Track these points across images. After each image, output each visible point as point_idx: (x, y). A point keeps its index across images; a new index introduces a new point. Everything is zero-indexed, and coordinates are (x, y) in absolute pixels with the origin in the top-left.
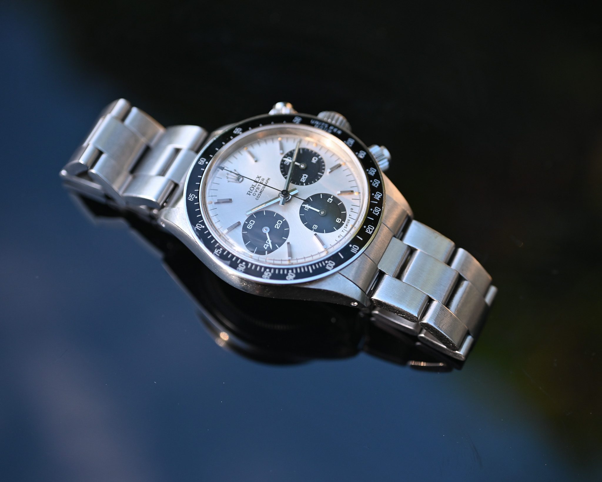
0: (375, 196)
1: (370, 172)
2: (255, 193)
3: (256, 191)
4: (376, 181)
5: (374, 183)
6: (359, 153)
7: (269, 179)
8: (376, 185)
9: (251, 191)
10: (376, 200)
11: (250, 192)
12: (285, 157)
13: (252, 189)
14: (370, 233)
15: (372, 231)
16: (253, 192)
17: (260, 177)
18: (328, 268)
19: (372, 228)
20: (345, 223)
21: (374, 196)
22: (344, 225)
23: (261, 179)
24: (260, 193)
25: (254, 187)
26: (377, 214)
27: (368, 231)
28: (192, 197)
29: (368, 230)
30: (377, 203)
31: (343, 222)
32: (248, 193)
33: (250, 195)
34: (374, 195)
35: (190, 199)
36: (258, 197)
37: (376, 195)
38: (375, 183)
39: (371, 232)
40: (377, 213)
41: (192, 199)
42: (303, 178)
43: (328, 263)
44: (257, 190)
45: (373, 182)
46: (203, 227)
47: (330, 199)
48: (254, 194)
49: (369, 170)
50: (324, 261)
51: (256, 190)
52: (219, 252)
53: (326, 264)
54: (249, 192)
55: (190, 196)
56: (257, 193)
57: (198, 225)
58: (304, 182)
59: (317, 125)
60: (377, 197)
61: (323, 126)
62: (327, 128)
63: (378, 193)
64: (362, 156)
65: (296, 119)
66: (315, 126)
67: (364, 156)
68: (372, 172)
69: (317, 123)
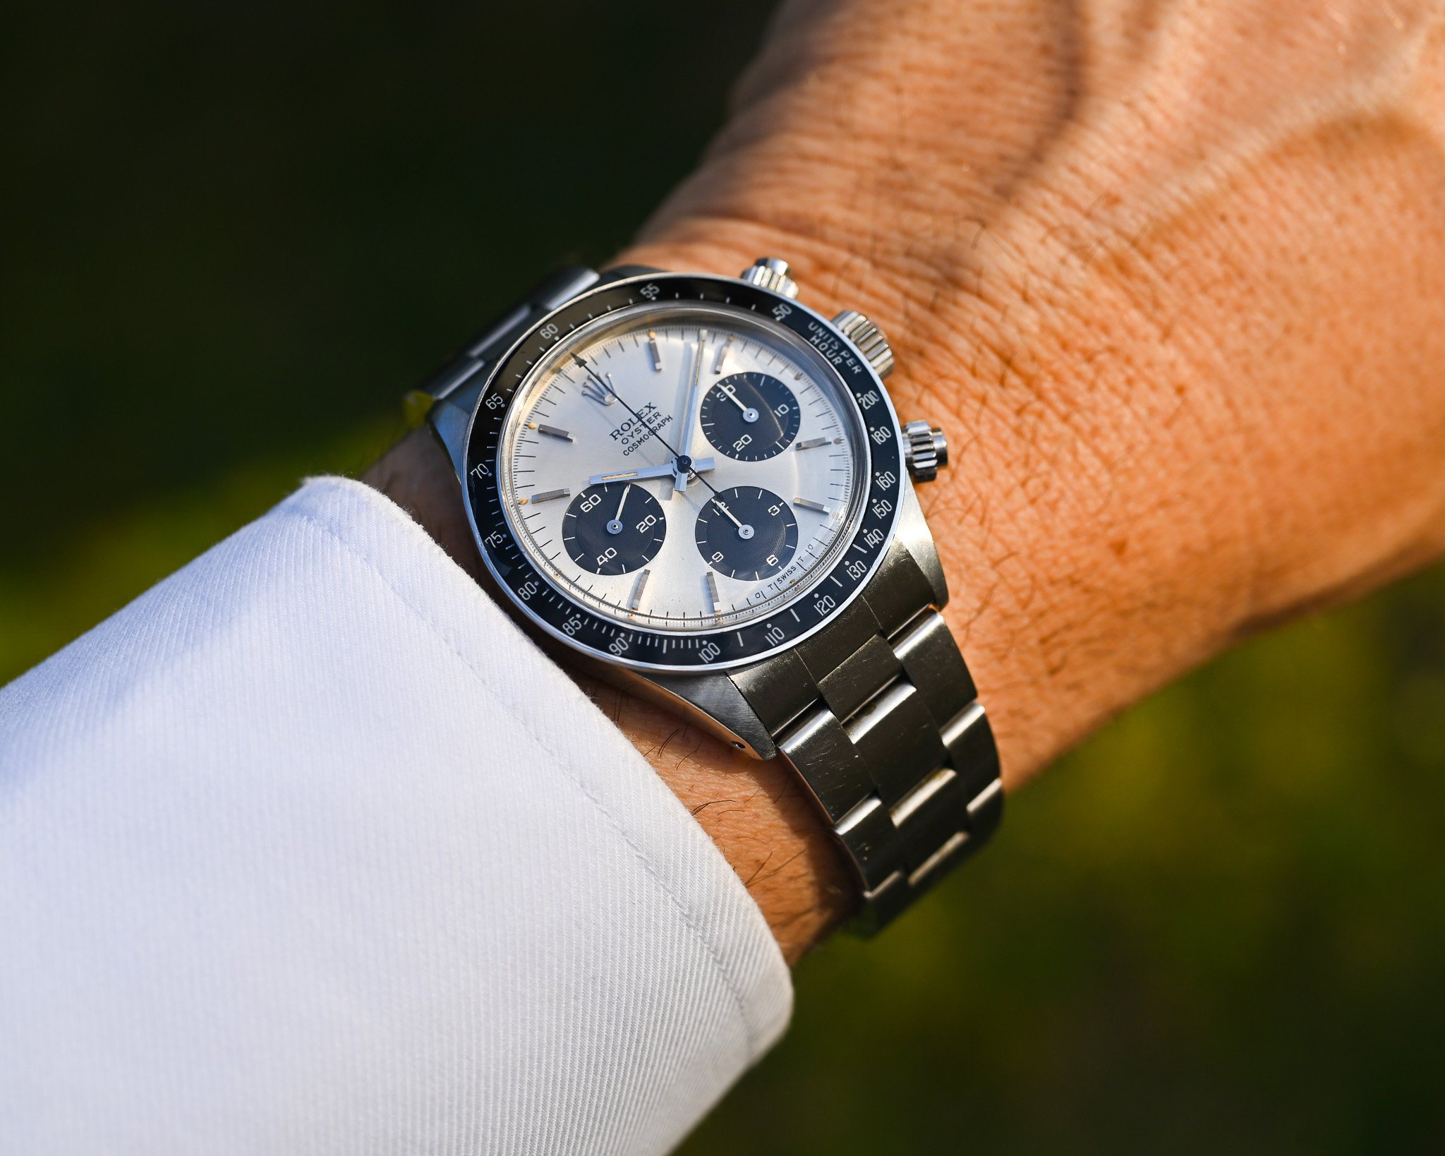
0: (868, 536)
1: (882, 479)
2: (628, 438)
3: (632, 436)
4: (884, 503)
5: (878, 508)
6: (877, 429)
8: (882, 512)
9: (621, 432)
10: (865, 546)
11: (619, 433)
12: (723, 382)
13: (626, 427)
14: (822, 612)
15: (829, 610)
16: (626, 434)
17: (654, 408)
18: (702, 655)
19: (832, 604)
20: (783, 571)
21: (866, 536)
22: (779, 575)
23: (653, 411)
24: (638, 441)
25: (631, 424)
26: (854, 578)
27: (819, 606)
28: (496, 402)
29: (821, 604)
30: (865, 552)
31: (780, 567)
32: (614, 434)
33: (616, 439)
34: (868, 533)
35: (489, 405)
36: (631, 449)
37: (870, 535)
38: (881, 506)
39: (825, 612)
40: (857, 574)
41: (492, 406)
42: (741, 441)
43: (706, 646)
44: (635, 434)
45: (878, 505)
46: (490, 475)
47: (776, 508)
48: (625, 441)
50: (701, 638)
51: (632, 433)
52: (498, 539)
53: (702, 646)
54: (617, 432)
55: (492, 397)
56: (632, 441)
57: (481, 467)
58: (738, 450)
59: (817, 338)
60: (872, 539)
61: (830, 345)
62: (834, 351)
63: (876, 532)
64: (881, 438)
65: (779, 310)
66: (814, 338)
67: (885, 440)
68: (885, 483)
69: (821, 335)
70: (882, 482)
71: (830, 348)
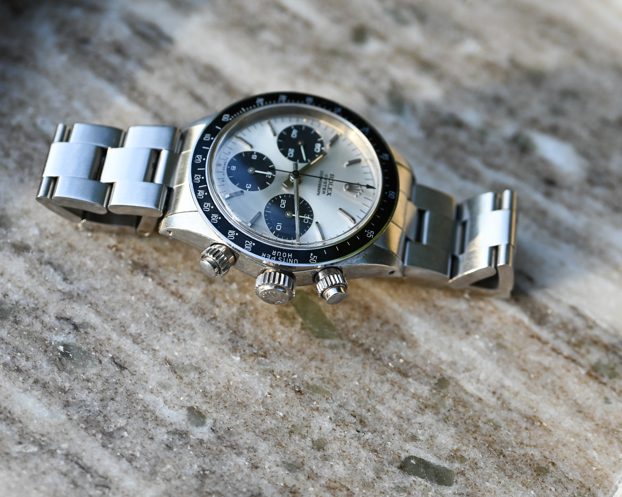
4: (208, 210)
6: (235, 236)
7: (318, 194)
8: (206, 205)
10: (201, 189)
12: (311, 221)
14: (198, 156)
15: (196, 158)
16: (328, 178)
17: (327, 195)
18: (228, 115)
20: (226, 167)
21: (205, 193)
22: (227, 164)
23: (326, 193)
25: (330, 184)
26: (196, 175)
27: (200, 157)
30: (200, 187)
31: (229, 167)
33: (330, 175)
35: (386, 154)
36: (321, 174)
37: (203, 194)
38: (208, 207)
40: (196, 177)
42: (284, 204)
45: (210, 207)
46: (362, 129)
47: (248, 187)
48: (326, 176)
49: (218, 219)
52: (337, 110)
53: (230, 117)
54: (332, 177)
57: (367, 130)
58: (282, 200)
59: (290, 257)
60: (201, 193)
61: (283, 258)
62: (279, 256)
63: (202, 197)
64: (230, 233)
65: (315, 259)
66: (291, 256)
67: (229, 234)
68: (214, 217)
69: (290, 259)
70: (215, 217)
71: (282, 256)
